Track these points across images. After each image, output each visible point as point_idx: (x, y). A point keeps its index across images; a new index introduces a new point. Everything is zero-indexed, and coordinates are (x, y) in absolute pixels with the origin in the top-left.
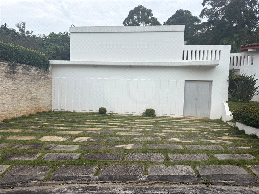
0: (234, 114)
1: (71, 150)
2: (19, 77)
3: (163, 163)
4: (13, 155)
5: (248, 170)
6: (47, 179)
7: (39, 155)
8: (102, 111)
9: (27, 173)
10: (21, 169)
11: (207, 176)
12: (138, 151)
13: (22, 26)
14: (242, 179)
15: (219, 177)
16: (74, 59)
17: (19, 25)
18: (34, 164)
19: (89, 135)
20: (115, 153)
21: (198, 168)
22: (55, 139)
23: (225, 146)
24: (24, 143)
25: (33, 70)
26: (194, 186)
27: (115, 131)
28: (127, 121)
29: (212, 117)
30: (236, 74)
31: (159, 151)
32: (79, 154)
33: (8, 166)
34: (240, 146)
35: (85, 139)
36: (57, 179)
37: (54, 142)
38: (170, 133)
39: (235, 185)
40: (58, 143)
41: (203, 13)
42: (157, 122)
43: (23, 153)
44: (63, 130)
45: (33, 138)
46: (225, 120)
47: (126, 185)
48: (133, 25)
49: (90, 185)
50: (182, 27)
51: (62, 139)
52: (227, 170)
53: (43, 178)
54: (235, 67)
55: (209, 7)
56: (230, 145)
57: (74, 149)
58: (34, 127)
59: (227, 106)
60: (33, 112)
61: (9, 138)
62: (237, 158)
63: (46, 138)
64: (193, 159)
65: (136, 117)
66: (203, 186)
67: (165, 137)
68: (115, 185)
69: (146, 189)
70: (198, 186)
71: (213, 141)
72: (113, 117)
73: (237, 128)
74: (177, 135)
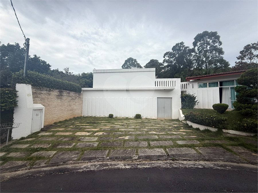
0: (185, 116)
1: (93, 140)
2: (64, 98)
3: (147, 147)
4: (58, 145)
5: (196, 150)
6: (79, 160)
7: (74, 144)
8: (111, 116)
9: (66, 156)
10: (63, 154)
11: (173, 155)
12: (132, 141)
13: (67, 70)
14: (194, 156)
15: (180, 156)
16: (95, 86)
17: (65, 69)
18: (71, 150)
19: (104, 131)
20: (118, 142)
21: (167, 150)
22: (84, 133)
23: (182, 135)
24: (65, 137)
25: (72, 94)
26: (166, 161)
27: (119, 129)
28: (125, 122)
29: (173, 118)
30: (184, 93)
31: (144, 140)
32: (98, 143)
33: (55, 152)
34: (190, 135)
35: (101, 133)
36: (84, 159)
37: (83, 136)
38: (150, 129)
39: (190, 160)
40: (86, 136)
41: (164, 61)
42: (143, 122)
43: (65, 143)
44: (88, 128)
45: (71, 133)
46: (180, 119)
47: (126, 162)
48: (127, 68)
49: (104, 163)
50: (154, 69)
51: (88, 134)
52: (184, 150)
53: (76, 159)
54: (184, 90)
55: (167, 58)
56: (185, 135)
57: (95, 140)
58: (72, 126)
59: (181, 111)
60: (72, 117)
61: (57, 134)
62: (189, 143)
63: (78, 134)
64: (164, 145)
65: (131, 119)
66: (171, 161)
67: (147, 131)
68: (119, 162)
69: (138, 164)
70: (168, 161)
71: (175, 133)
72: (117, 119)
73: (188, 124)
74: (154, 130)
